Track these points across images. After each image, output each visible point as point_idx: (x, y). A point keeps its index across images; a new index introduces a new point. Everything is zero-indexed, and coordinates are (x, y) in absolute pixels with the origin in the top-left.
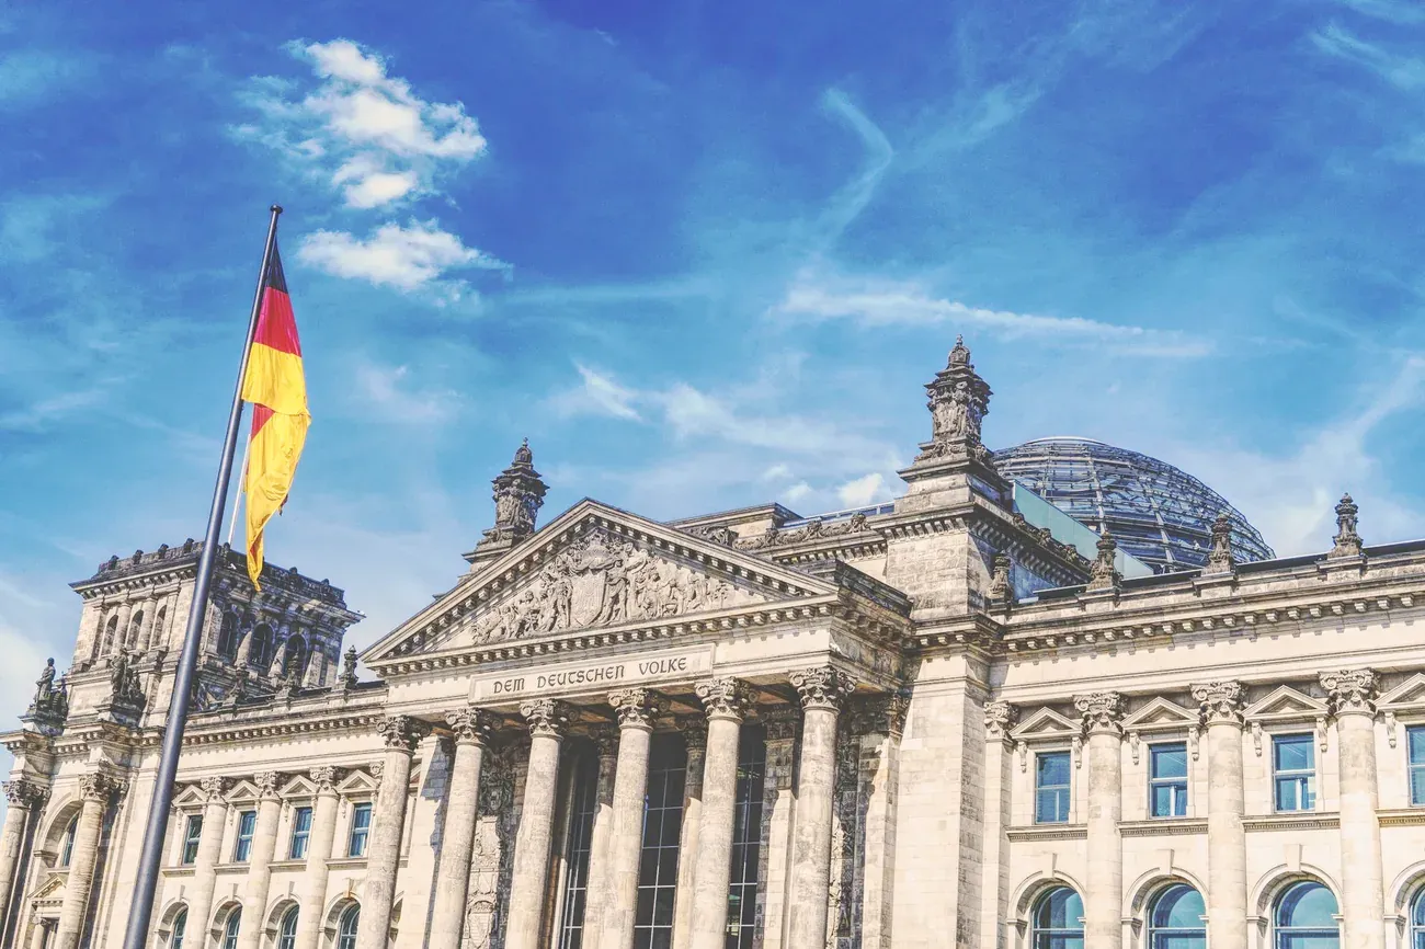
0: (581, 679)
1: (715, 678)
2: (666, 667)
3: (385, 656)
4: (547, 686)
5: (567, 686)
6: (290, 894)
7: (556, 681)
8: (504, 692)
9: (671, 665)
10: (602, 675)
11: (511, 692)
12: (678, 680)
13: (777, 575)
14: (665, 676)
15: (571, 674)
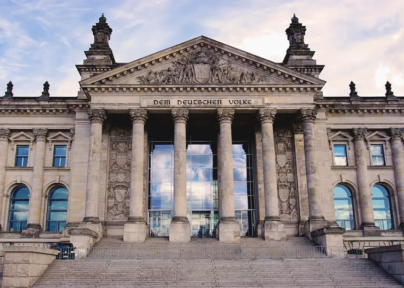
0: (200, 103)
1: (266, 109)
2: (242, 102)
3: (93, 84)
4: (182, 104)
5: (193, 105)
6: (21, 181)
7: (187, 103)
8: (159, 104)
9: (244, 102)
10: (211, 102)
11: (163, 105)
12: (248, 108)
13: (295, 75)
14: (242, 105)
15: (194, 101)
